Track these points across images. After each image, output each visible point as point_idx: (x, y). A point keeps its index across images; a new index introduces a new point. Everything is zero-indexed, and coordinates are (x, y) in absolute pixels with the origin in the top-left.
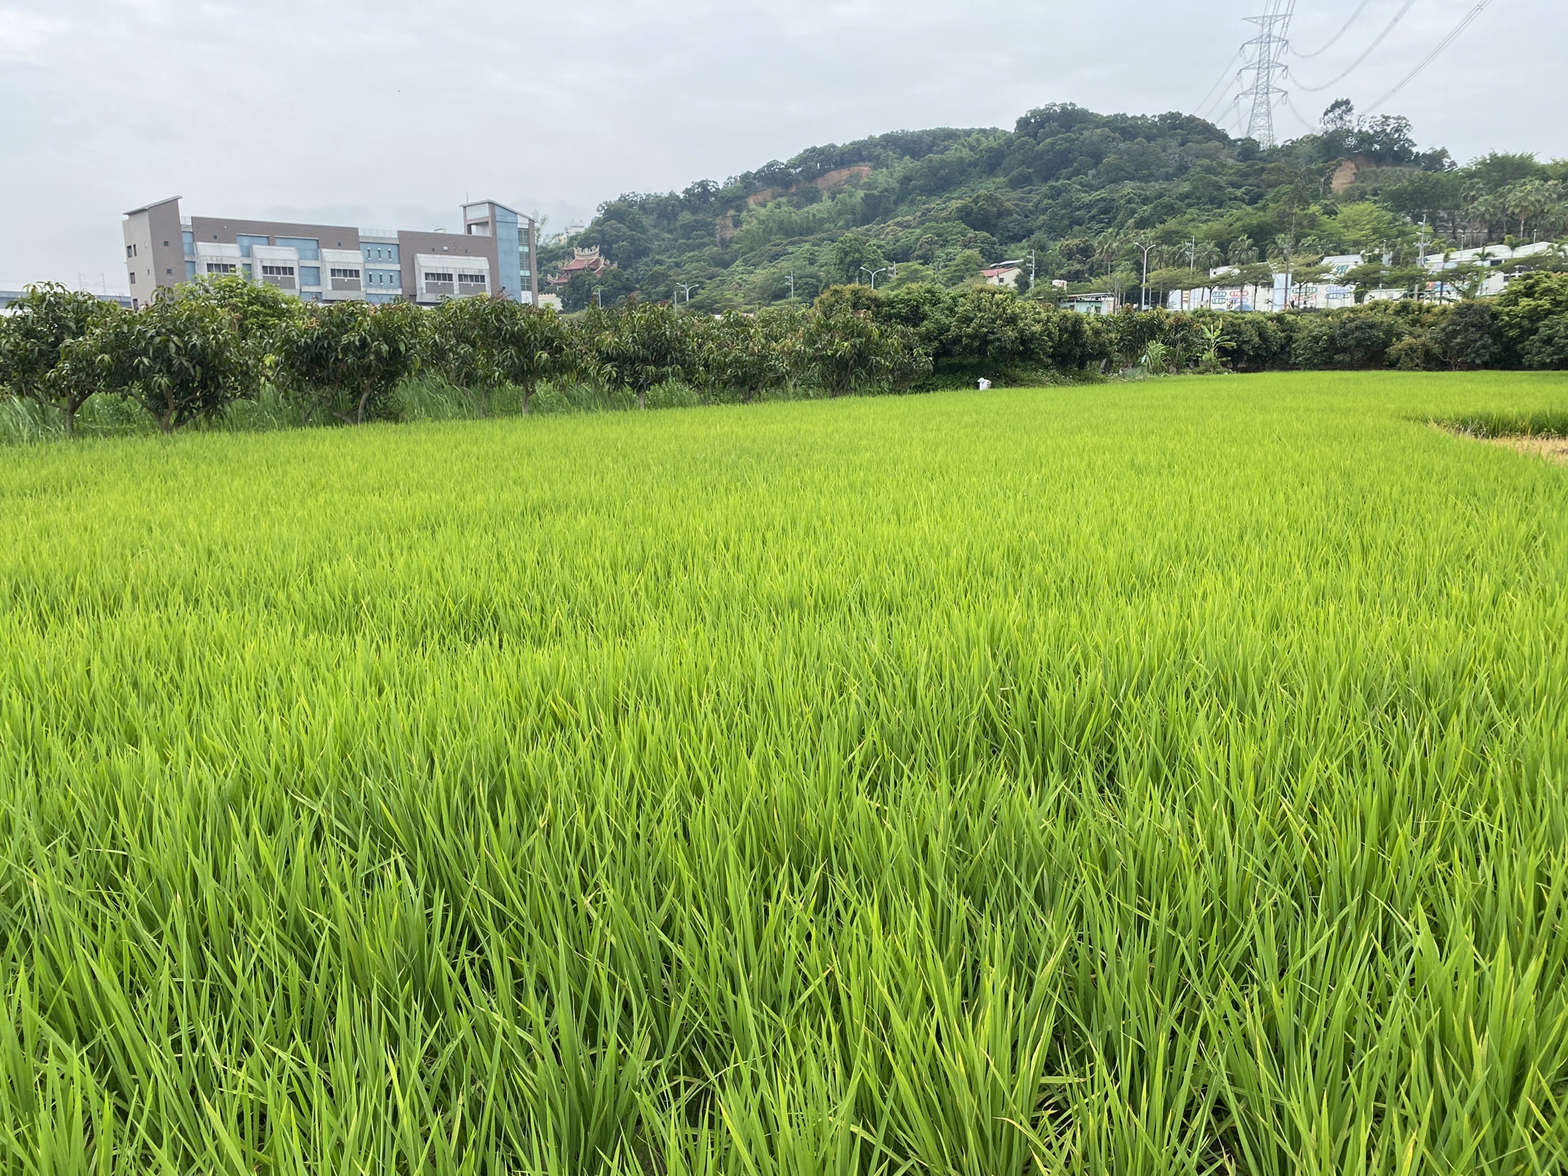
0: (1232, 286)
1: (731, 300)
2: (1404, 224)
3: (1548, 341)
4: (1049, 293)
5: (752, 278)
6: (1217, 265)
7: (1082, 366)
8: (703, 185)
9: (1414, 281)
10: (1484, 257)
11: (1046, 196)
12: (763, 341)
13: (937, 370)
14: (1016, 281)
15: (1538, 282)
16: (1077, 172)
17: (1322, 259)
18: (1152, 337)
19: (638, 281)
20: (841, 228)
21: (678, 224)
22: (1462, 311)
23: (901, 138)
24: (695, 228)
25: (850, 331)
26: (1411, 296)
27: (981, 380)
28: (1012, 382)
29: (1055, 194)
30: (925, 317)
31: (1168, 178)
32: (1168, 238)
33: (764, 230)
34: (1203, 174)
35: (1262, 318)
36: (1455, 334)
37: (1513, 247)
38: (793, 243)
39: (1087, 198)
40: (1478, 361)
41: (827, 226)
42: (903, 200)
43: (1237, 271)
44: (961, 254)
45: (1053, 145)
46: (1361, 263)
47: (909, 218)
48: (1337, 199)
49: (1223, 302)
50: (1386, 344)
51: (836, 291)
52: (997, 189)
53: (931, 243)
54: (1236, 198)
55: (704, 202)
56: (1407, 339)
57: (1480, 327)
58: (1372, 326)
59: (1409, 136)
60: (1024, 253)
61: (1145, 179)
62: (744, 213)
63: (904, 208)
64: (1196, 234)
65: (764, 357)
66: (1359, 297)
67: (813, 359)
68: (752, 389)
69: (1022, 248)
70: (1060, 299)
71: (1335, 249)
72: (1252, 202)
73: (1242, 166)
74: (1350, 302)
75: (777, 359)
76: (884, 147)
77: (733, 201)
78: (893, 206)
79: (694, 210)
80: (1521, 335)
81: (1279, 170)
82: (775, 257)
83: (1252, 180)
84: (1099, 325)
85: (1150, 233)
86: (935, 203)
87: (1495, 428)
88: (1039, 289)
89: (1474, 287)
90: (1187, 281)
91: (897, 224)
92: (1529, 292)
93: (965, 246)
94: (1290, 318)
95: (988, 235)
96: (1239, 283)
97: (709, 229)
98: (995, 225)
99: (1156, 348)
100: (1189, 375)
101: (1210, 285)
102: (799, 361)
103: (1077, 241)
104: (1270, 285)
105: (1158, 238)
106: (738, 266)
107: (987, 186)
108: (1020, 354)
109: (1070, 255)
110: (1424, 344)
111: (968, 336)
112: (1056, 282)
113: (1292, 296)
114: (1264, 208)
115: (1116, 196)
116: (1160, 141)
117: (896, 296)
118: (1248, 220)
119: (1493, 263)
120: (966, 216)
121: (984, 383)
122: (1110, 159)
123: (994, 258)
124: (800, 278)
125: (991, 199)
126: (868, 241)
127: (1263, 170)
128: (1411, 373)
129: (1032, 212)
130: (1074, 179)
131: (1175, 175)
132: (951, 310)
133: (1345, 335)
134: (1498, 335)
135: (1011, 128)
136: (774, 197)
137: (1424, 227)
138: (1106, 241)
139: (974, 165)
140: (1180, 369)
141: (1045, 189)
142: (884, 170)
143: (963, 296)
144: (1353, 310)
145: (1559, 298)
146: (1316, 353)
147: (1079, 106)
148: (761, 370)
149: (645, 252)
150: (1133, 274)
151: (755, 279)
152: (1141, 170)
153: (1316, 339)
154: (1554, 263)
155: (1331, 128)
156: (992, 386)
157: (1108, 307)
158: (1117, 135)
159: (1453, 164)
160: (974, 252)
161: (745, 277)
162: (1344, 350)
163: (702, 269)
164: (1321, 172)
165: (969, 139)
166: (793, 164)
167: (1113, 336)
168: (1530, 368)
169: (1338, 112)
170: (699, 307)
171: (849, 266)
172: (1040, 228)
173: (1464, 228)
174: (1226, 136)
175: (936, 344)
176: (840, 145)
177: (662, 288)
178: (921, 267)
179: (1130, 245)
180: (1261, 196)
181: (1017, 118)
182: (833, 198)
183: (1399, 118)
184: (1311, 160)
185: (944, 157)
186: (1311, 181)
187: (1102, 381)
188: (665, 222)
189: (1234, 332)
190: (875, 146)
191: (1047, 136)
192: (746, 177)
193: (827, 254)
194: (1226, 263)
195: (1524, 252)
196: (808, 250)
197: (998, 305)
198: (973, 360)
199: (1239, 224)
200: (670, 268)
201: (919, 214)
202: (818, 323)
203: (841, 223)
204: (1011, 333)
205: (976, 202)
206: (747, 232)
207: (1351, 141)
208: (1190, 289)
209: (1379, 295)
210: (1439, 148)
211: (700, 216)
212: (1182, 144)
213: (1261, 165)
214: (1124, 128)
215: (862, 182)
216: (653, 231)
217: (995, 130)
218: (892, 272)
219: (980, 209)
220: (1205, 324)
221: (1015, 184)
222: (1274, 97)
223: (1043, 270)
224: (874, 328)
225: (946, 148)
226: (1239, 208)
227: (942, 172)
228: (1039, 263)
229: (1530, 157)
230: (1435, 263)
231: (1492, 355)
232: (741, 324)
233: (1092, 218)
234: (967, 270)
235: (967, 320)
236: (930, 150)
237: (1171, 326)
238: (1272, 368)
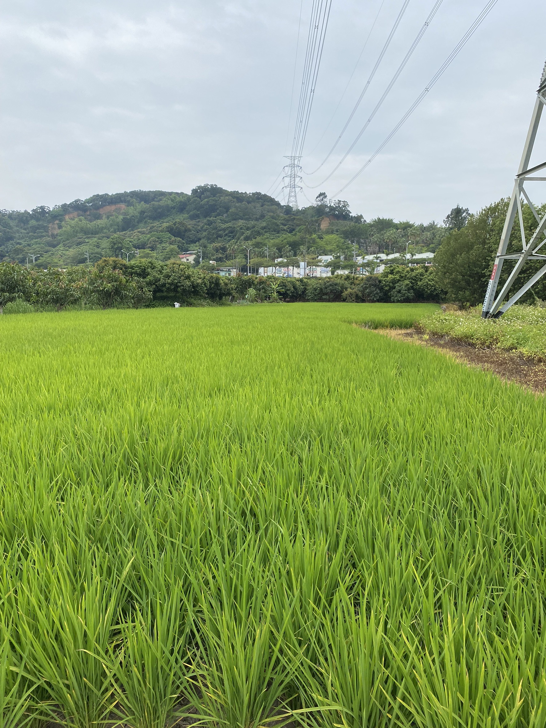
0: (284, 266)
1: (57, 263)
2: (348, 244)
3: (399, 292)
4: (208, 266)
5: (67, 253)
6: (278, 258)
7: (221, 298)
8: (42, 208)
9: (352, 267)
10: (377, 258)
11: (206, 224)
12: (67, 282)
13: (155, 298)
14: (194, 260)
15: (394, 269)
16: (219, 215)
17: (318, 257)
18: (250, 287)
19: (7, 252)
20: (112, 232)
21: (29, 226)
22: (369, 279)
23: (140, 194)
24: (38, 228)
25: (112, 279)
26: (352, 273)
27: (176, 303)
28: (190, 304)
29: (210, 223)
30: (148, 274)
31: (257, 220)
32: (257, 245)
33: (74, 231)
34: (271, 219)
35: (294, 280)
36: (366, 288)
37: (387, 255)
38: (88, 238)
39: (223, 226)
40: (375, 299)
41: (105, 231)
42: (141, 221)
43: (286, 260)
44: (169, 247)
45: (208, 202)
46: (333, 259)
47: (144, 229)
48: (323, 232)
49: (280, 273)
50: (342, 292)
51: (105, 260)
52: (184, 219)
53: (155, 241)
54: (284, 230)
55: (43, 216)
56: (349, 290)
57: (375, 286)
58: (336, 284)
59: (349, 209)
60: (197, 248)
61: (247, 219)
62: (63, 223)
63: (142, 225)
64: (269, 244)
65: (68, 290)
66: (333, 273)
67: (94, 291)
68: (61, 305)
69: (196, 246)
70: (213, 269)
71: (323, 253)
72: (291, 232)
73: (286, 217)
74: (329, 274)
75: (74, 291)
76: (132, 197)
77: (57, 216)
78: (137, 224)
79: (38, 220)
80: (389, 289)
81: (301, 220)
82: (79, 244)
83: (290, 223)
84: (227, 281)
85: (250, 243)
86: (156, 224)
87: (376, 325)
88: (204, 264)
89: (373, 269)
90: (265, 264)
91: (139, 232)
92: (392, 272)
93: (171, 244)
94: (305, 280)
95: (181, 239)
96: (286, 265)
97: (46, 229)
98: (184, 235)
99: (252, 291)
100: (266, 303)
101: (275, 265)
102: (85, 292)
103: (220, 244)
104: (298, 267)
105: (253, 245)
106: (61, 247)
107: (180, 218)
108: (193, 292)
109: (217, 250)
110: (355, 292)
111: (169, 284)
112: (211, 262)
113: (307, 271)
114: (295, 235)
115: (235, 226)
116: (253, 204)
117: (135, 264)
118: (289, 239)
119: (381, 261)
120: (170, 230)
121: (177, 305)
122: (232, 210)
123: (184, 250)
124: (92, 254)
125: (180, 223)
126: (125, 239)
127: (294, 219)
128: (351, 304)
129: (200, 231)
130: (218, 217)
131: (259, 219)
132: (161, 272)
133: (326, 288)
134: (381, 289)
135: (189, 193)
136: (79, 216)
137: (355, 246)
138: (232, 246)
139: (174, 208)
140: (262, 301)
141: (205, 221)
142: (132, 207)
143: (166, 265)
144: (329, 278)
145: (402, 275)
146: (315, 295)
147: (218, 186)
148: (66, 296)
149: (11, 238)
150: (244, 260)
151: (69, 254)
152: (246, 215)
153: (315, 289)
154: (402, 262)
155: (319, 203)
156: (181, 306)
157: (234, 273)
158: (235, 200)
159: (365, 221)
160: (175, 247)
161: (64, 252)
162: (326, 294)
163: (42, 248)
164: (316, 221)
165: (171, 197)
166: (88, 201)
167: (233, 286)
168: (394, 302)
169: (321, 197)
170: (39, 266)
171: (116, 250)
172: (204, 238)
173: (370, 247)
174: (280, 204)
175: (154, 286)
176: (110, 194)
177: (20, 256)
178: (151, 252)
179: (242, 248)
180: (294, 230)
181: (192, 189)
182: (108, 218)
183: (344, 202)
184: (312, 216)
185: (160, 203)
186: (313, 225)
187: (230, 305)
188: (22, 225)
189: (284, 286)
190: (128, 196)
191: (205, 198)
192: (64, 206)
193: (105, 244)
194: (281, 257)
195: (391, 257)
196: (96, 241)
197: (182, 271)
198: (172, 294)
199: (286, 240)
200: (25, 246)
201: (149, 228)
202: (96, 275)
203: (112, 230)
204: (188, 283)
205: (175, 224)
206: (65, 231)
207: (327, 210)
208: (267, 267)
209: (340, 272)
210: (359, 215)
211: (41, 223)
212: (262, 206)
213: (293, 217)
214: (237, 197)
215: (121, 212)
216: (16, 228)
217: (182, 193)
218: (137, 254)
219: (177, 228)
220: (272, 282)
221: (192, 218)
222: (297, 189)
223: (206, 256)
224: (123, 278)
225: (161, 200)
226: (286, 234)
227: (159, 210)
228: (204, 253)
229: (392, 220)
230: (360, 260)
231: (380, 297)
232: (57, 274)
233: (226, 235)
234: (172, 254)
235: (168, 277)
236: (153, 200)
237: (258, 282)
238: (300, 301)
